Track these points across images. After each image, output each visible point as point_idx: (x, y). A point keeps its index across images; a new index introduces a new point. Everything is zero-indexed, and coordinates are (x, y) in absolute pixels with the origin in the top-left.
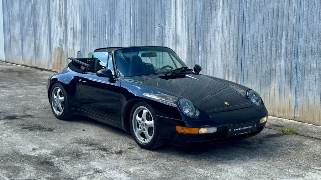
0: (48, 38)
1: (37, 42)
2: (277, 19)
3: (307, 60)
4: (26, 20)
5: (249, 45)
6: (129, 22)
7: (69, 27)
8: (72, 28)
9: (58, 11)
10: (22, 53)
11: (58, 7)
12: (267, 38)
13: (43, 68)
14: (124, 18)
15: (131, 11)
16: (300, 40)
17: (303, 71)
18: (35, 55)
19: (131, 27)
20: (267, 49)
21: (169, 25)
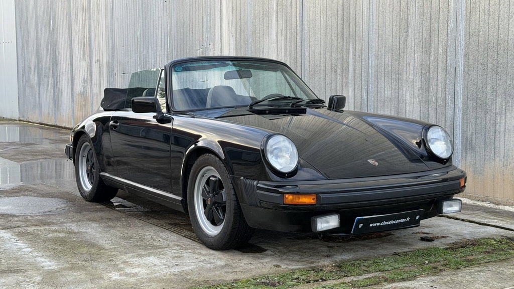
0: (70, 79)
1: (56, 87)
2: (343, 24)
3: (379, 87)
4: (43, 52)
5: (311, 67)
6: (166, 44)
7: (94, 59)
8: (98, 60)
9: (81, 35)
10: (39, 104)
11: (81, 30)
12: (330, 55)
13: (63, 126)
14: (160, 39)
15: (167, 27)
16: (370, 55)
17: (376, 104)
18: (55, 107)
20: (331, 73)
21: (214, 44)
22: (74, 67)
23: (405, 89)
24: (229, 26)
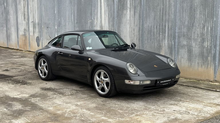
0: (16, 29)
1: (8, 31)
2: (163, 16)
5: (147, 31)
6: (71, 17)
7: (31, 21)
8: (32, 22)
9: (23, 10)
11: (23, 8)
12: (157, 27)
13: (12, 48)
14: (68, 15)
15: (72, 10)
17: (178, 47)
18: (7, 40)
19: (72, 21)
20: (157, 34)
21: (97, 19)
22: (19, 24)
23: (192, 42)
24: (105, 12)
